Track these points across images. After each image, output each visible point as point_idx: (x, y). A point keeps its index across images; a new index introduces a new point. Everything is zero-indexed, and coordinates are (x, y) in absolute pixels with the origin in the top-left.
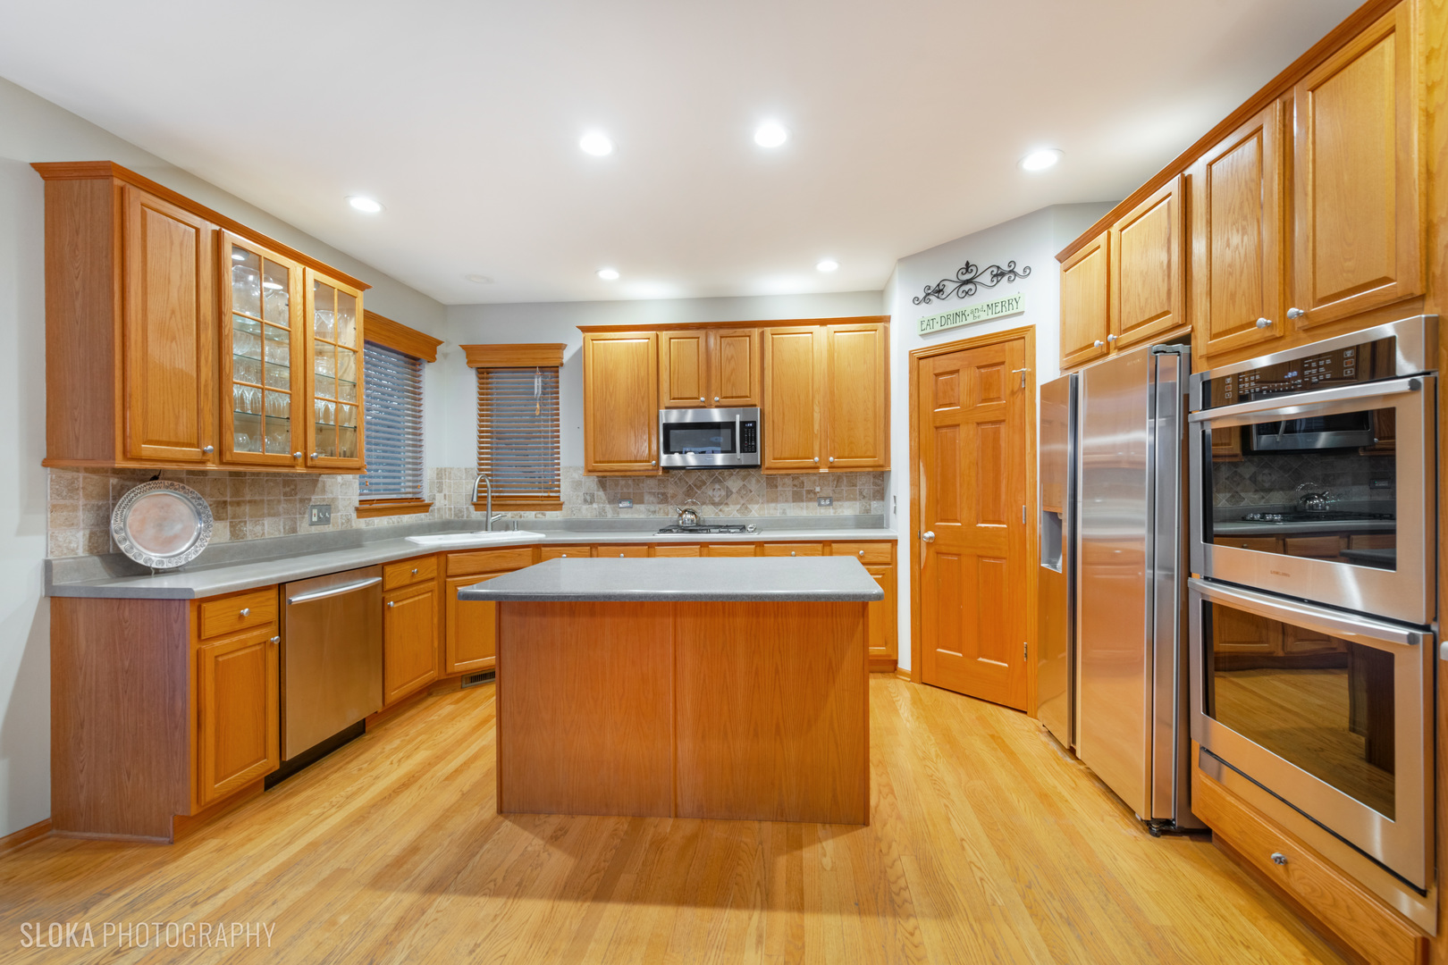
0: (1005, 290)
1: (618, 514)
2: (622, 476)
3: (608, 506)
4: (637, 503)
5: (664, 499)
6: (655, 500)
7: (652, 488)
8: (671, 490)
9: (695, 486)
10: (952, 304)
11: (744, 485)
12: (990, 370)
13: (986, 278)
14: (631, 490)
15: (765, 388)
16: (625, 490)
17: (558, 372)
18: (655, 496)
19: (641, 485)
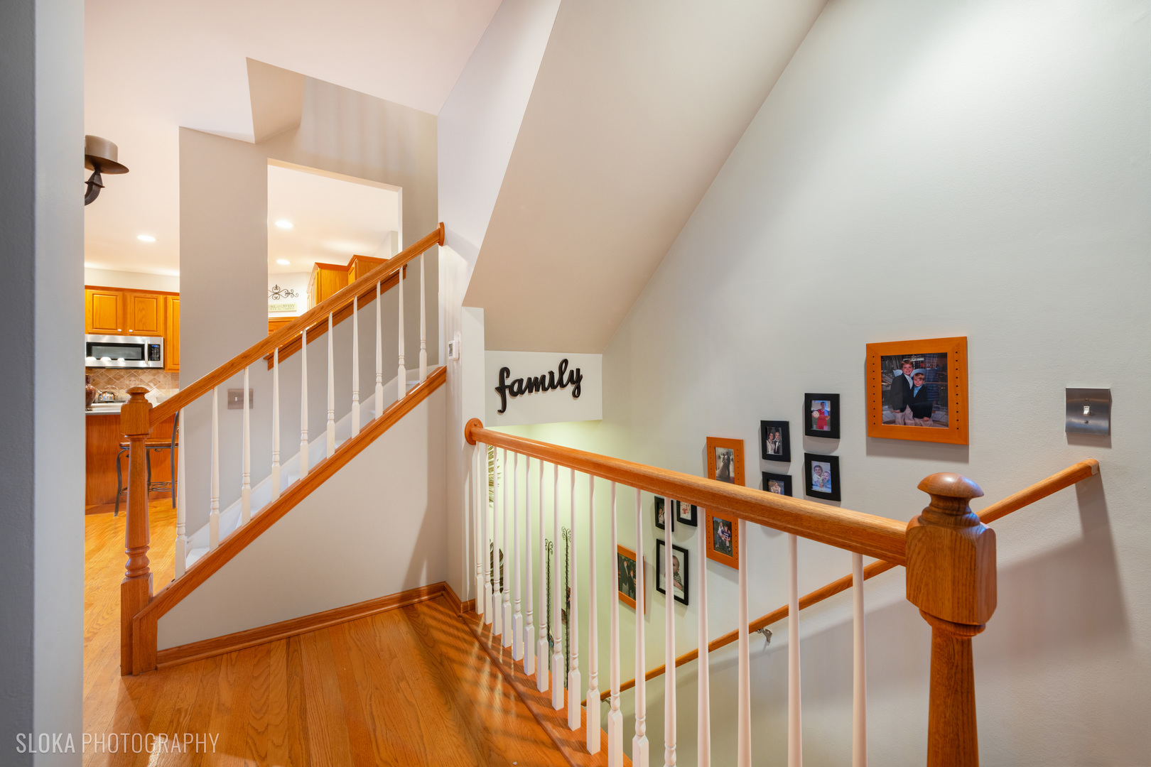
0: (289, 300)
13: (283, 294)
15: (168, 328)
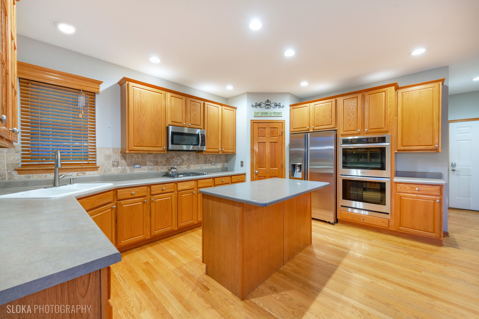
0: (277, 110)
1: (133, 171)
2: (135, 153)
3: (127, 167)
4: (143, 166)
5: (156, 163)
6: (152, 164)
7: (150, 159)
8: (159, 160)
9: (170, 158)
10: (264, 110)
11: (188, 158)
12: (273, 129)
13: (273, 105)
14: (140, 160)
15: (205, 123)
16: (137, 160)
17: (95, 96)
18: (152, 162)
19: (145, 157)
